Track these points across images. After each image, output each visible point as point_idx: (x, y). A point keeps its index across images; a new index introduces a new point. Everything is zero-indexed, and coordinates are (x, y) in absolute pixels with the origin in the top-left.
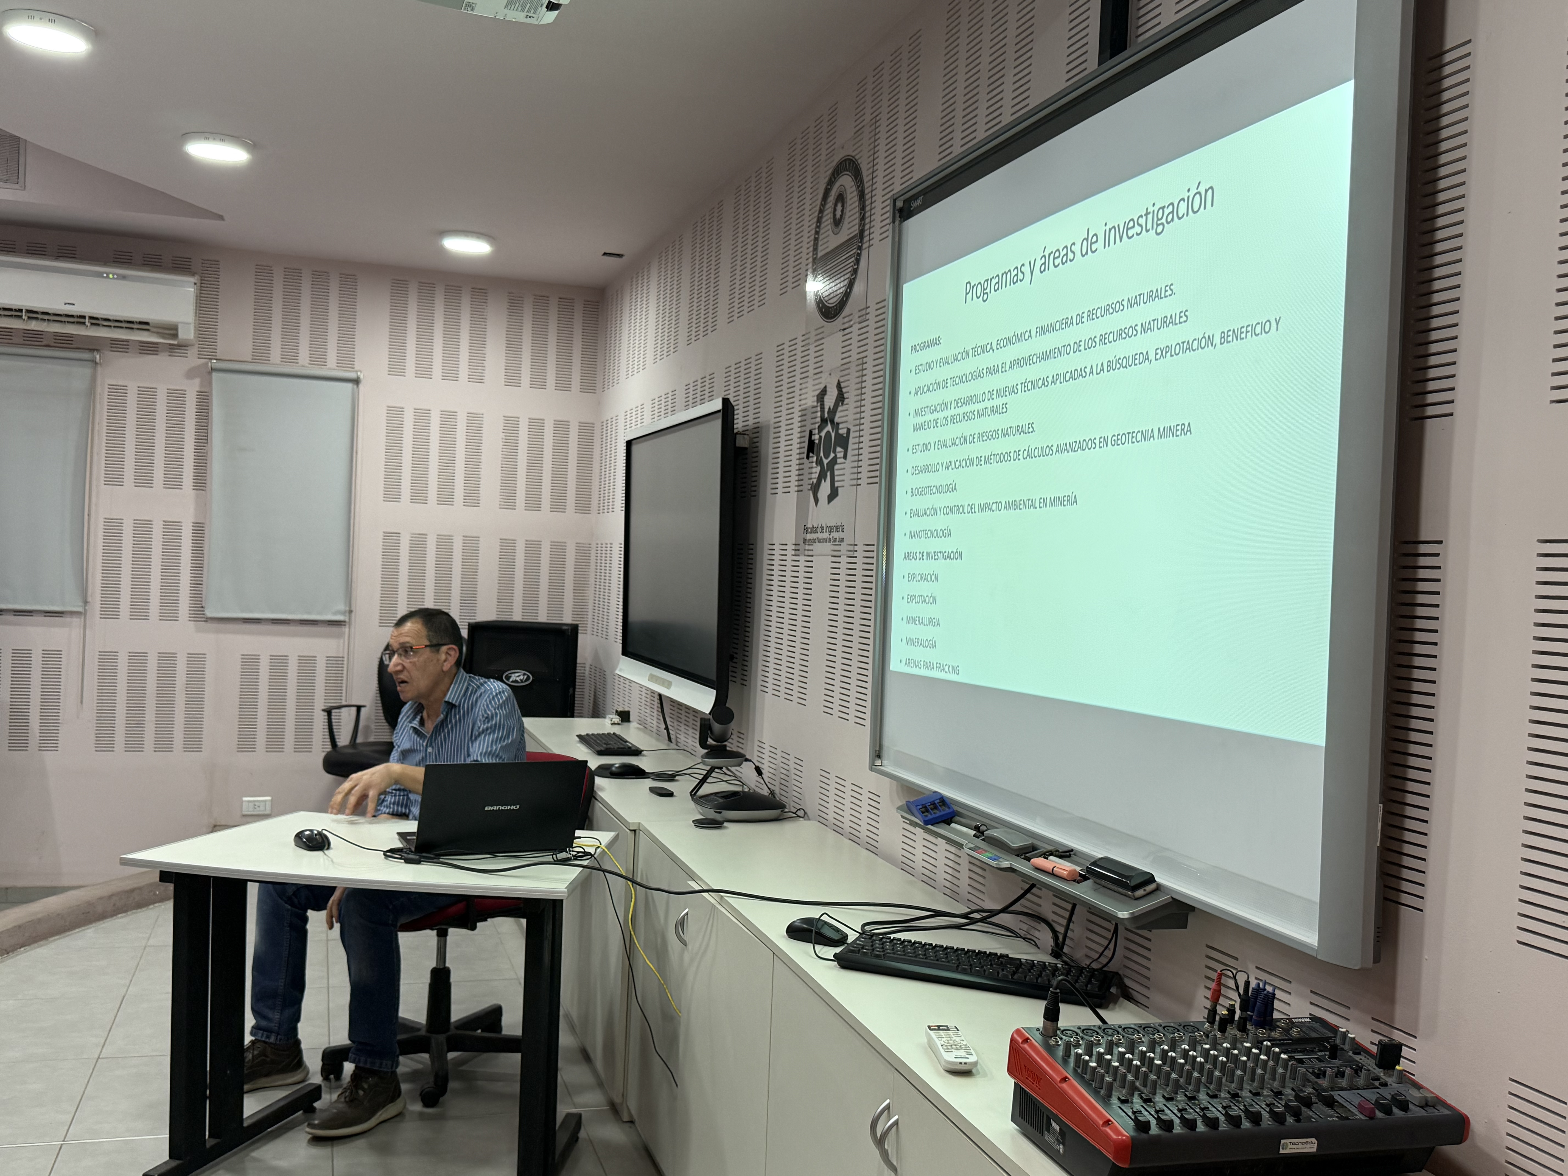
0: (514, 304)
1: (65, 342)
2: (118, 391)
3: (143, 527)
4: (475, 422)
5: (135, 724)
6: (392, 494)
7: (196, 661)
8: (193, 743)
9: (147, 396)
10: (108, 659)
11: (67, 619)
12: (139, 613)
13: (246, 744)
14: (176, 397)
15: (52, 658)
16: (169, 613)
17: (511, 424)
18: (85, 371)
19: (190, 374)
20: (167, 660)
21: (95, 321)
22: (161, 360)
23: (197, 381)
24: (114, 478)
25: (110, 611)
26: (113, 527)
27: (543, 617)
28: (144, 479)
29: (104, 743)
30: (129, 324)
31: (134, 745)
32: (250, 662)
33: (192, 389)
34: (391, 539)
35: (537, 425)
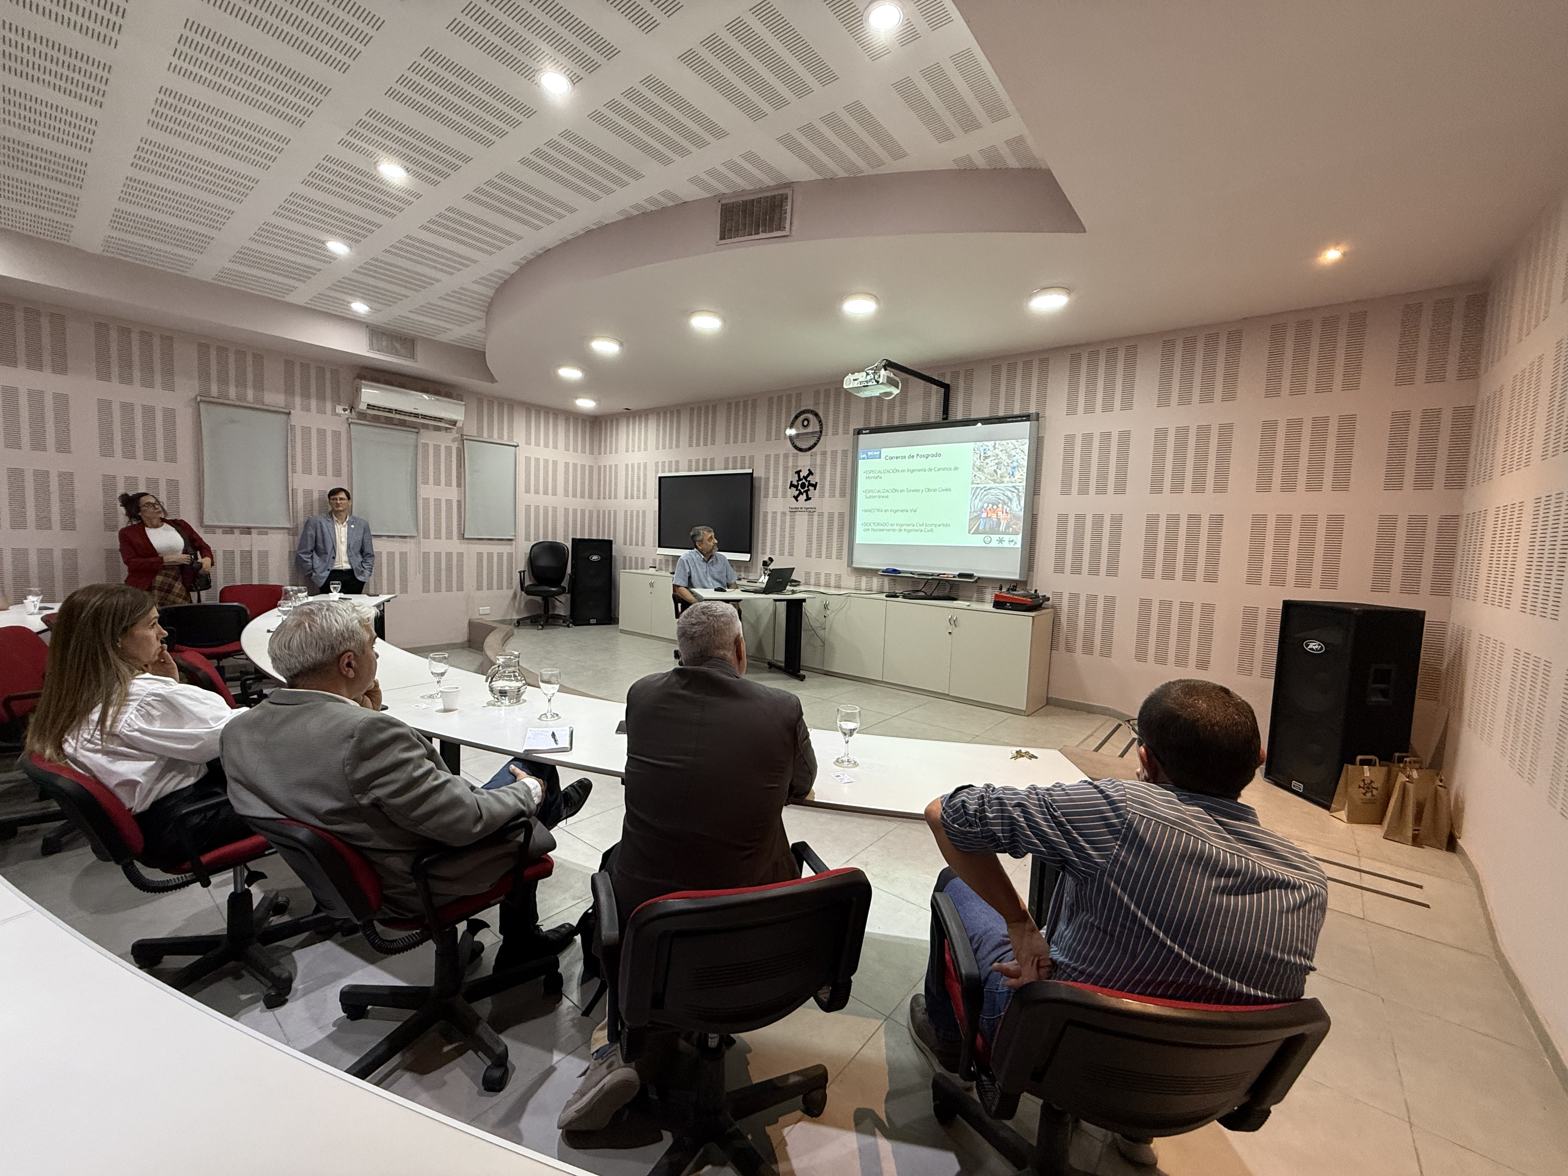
0: (567, 420)
1: (403, 423)
2: (426, 445)
3: (438, 501)
4: (555, 463)
5: (438, 581)
6: (527, 491)
7: (460, 555)
8: (460, 588)
9: (437, 448)
10: (426, 555)
11: (408, 540)
12: (438, 537)
13: (479, 588)
14: (448, 449)
15: (403, 555)
16: (449, 537)
17: (567, 465)
18: (414, 436)
19: (454, 440)
20: (449, 555)
21: (424, 417)
22: (442, 434)
23: (456, 443)
24: (426, 482)
25: (427, 536)
26: (426, 500)
27: (586, 537)
28: (437, 482)
29: (426, 590)
30: (435, 419)
31: (438, 589)
32: (480, 555)
33: (455, 446)
34: (528, 507)
35: (583, 466)
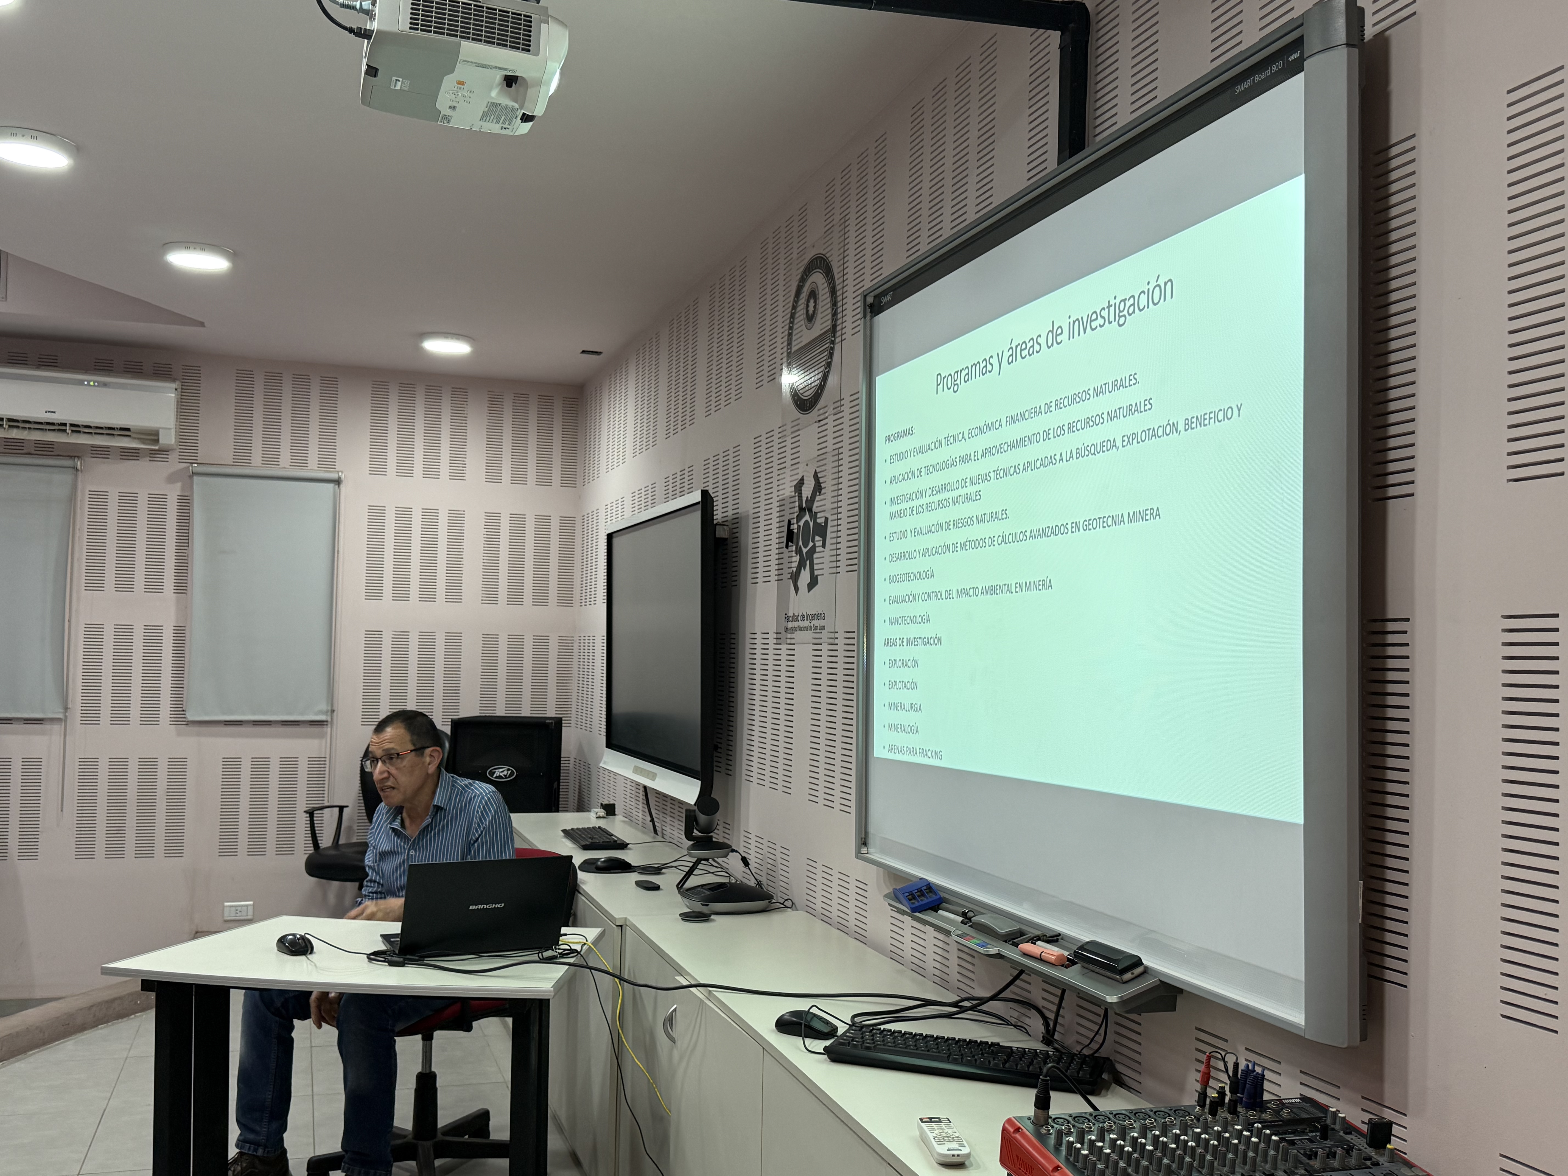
0: (495, 403)
1: (45, 450)
2: (99, 499)
3: (124, 632)
4: (456, 518)
5: (116, 830)
6: (374, 592)
7: (178, 765)
8: (174, 849)
9: (128, 501)
10: (88, 765)
11: (47, 727)
12: (120, 718)
13: (228, 848)
14: (157, 502)
15: (32, 765)
16: (150, 717)
17: (492, 520)
18: (66, 477)
19: (171, 479)
20: (148, 765)
21: (76, 428)
22: (143, 465)
23: (179, 485)
24: (95, 584)
25: (91, 717)
26: (94, 632)
27: (526, 711)
28: (125, 584)
29: (85, 851)
30: (110, 431)
31: (115, 851)
32: (231, 765)
33: (173, 493)
34: (373, 638)
35: (518, 520)
